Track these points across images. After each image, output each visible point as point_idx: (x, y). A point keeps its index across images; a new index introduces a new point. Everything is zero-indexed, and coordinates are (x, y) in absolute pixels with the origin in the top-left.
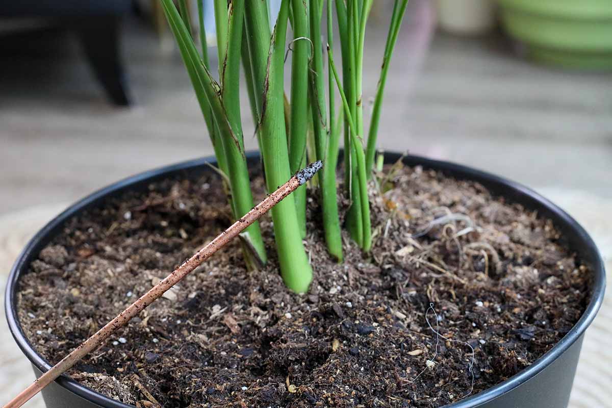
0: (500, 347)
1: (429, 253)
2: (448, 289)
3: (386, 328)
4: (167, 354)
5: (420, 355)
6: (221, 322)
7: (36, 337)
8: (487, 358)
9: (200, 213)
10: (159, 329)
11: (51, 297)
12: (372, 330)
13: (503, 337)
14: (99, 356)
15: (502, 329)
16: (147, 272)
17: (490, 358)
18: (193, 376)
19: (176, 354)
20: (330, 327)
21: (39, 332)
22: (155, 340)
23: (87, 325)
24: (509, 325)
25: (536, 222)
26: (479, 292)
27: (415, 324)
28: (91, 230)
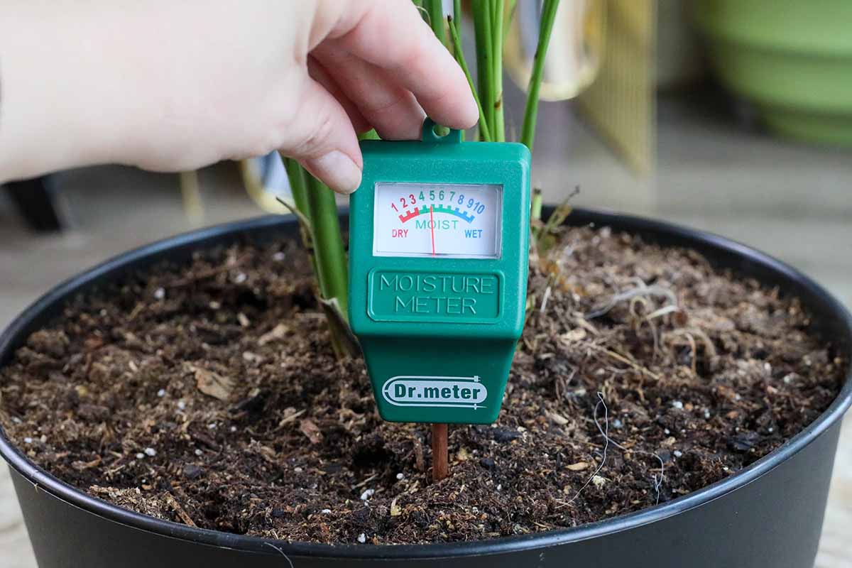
0: (702, 459)
1: (610, 341)
2: (634, 388)
3: (536, 434)
4: (215, 469)
5: (585, 469)
6: (296, 429)
7: (24, 447)
8: (683, 475)
9: (269, 289)
10: (204, 438)
11: (45, 394)
12: (516, 436)
13: (709, 448)
14: (117, 470)
15: (709, 437)
16: (188, 363)
17: (687, 475)
18: (253, 495)
19: (228, 469)
20: (454, 432)
21: (28, 440)
22: (198, 452)
23: (98, 432)
24: (717, 431)
25: (777, 303)
26: (678, 390)
27: (581, 432)
28: (104, 313)
